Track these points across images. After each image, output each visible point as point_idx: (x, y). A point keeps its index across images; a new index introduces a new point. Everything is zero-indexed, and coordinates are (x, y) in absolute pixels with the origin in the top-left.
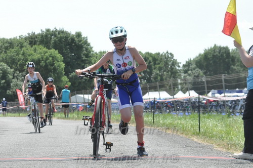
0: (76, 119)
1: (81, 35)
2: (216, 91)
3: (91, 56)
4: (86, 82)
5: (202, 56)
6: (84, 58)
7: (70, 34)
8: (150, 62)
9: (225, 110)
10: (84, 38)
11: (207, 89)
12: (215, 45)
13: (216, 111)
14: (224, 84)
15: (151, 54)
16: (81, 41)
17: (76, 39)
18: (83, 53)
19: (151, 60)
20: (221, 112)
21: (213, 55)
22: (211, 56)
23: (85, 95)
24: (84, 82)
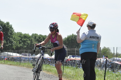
0: (3, 64)
1: (9, 24)
2: (71, 56)
3: (13, 34)
4: (10, 46)
5: (66, 38)
6: (9, 35)
7: (3, 23)
8: (41, 39)
9: (75, 65)
10: (10, 25)
11: (68, 55)
12: (73, 34)
13: (71, 65)
14: (76, 52)
15: (42, 35)
16: (9, 26)
17: (6, 25)
18: (9, 32)
19: (42, 39)
20: (73, 66)
21: (72, 39)
22: (71, 39)
23: (8, 53)
24: (8, 46)
